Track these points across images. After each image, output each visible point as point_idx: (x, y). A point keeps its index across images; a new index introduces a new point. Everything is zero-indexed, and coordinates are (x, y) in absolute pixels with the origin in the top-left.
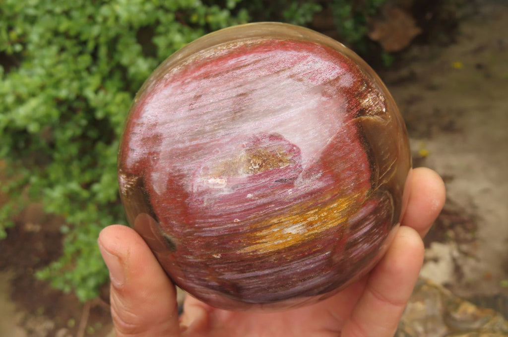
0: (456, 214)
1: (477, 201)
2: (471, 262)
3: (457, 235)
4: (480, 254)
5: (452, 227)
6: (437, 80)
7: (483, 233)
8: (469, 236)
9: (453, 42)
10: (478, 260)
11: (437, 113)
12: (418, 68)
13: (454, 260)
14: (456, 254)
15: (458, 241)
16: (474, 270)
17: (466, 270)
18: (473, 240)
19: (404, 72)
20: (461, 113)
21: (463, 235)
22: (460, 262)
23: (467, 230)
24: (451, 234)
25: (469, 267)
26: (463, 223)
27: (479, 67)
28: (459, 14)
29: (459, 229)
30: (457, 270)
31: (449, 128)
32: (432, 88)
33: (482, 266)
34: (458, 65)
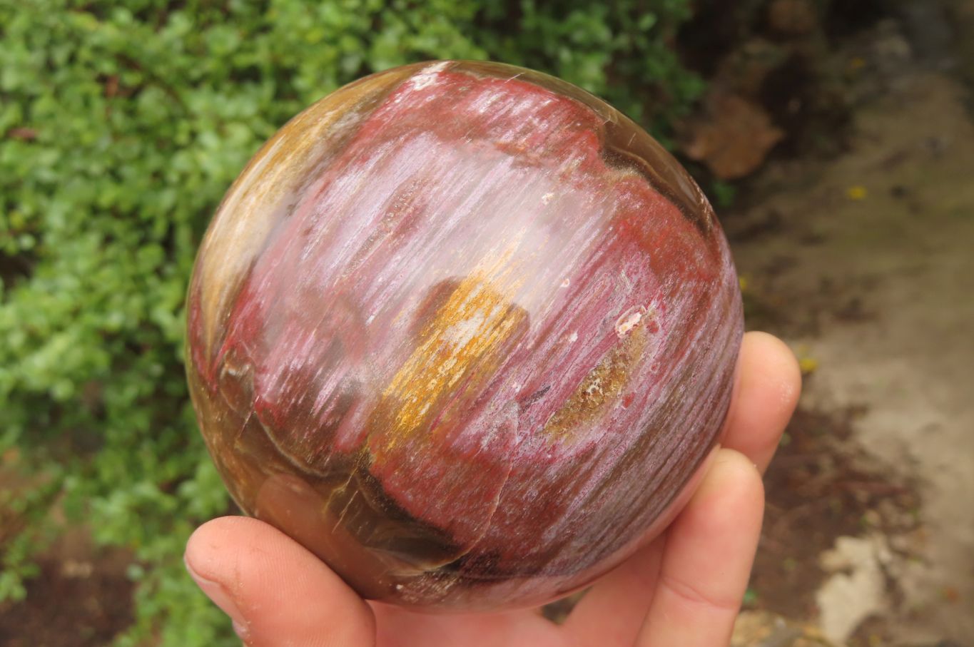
0: (878, 478)
1: (916, 451)
2: (916, 569)
3: (884, 519)
4: (932, 552)
5: (872, 504)
6: (821, 224)
7: (932, 510)
8: (908, 519)
9: (845, 148)
10: (928, 564)
11: (826, 286)
12: (784, 206)
13: (883, 568)
14: (885, 556)
15: (888, 530)
16: (921, 584)
17: (908, 585)
18: (917, 525)
19: (758, 215)
20: (871, 283)
21: (895, 517)
22: (895, 571)
23: (903, 508)
24: (872, 517)
25: (912, 578)
26: (893, 494)
27: (898, 192)
28: (850, 97)
29: (887, 507)
30: (891, 586)
31: (852, 314)
32: (812, 240)
33: (938, 575)
34: (858, 193)
